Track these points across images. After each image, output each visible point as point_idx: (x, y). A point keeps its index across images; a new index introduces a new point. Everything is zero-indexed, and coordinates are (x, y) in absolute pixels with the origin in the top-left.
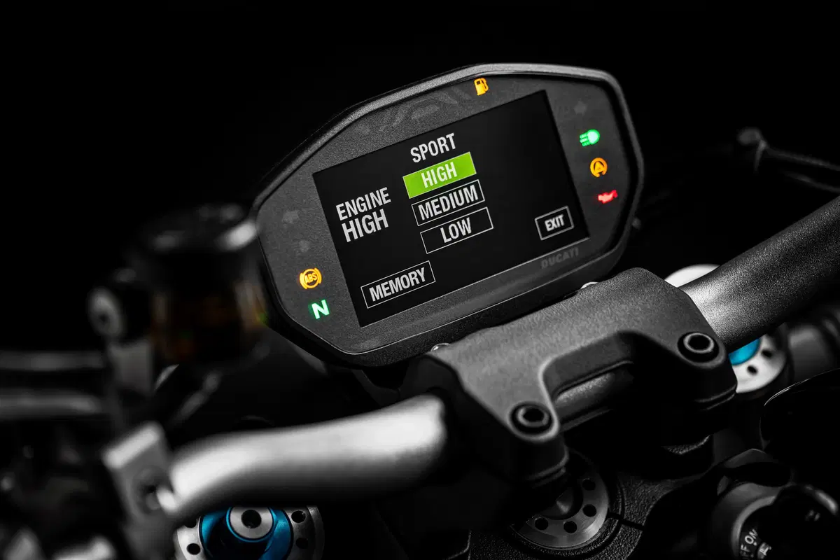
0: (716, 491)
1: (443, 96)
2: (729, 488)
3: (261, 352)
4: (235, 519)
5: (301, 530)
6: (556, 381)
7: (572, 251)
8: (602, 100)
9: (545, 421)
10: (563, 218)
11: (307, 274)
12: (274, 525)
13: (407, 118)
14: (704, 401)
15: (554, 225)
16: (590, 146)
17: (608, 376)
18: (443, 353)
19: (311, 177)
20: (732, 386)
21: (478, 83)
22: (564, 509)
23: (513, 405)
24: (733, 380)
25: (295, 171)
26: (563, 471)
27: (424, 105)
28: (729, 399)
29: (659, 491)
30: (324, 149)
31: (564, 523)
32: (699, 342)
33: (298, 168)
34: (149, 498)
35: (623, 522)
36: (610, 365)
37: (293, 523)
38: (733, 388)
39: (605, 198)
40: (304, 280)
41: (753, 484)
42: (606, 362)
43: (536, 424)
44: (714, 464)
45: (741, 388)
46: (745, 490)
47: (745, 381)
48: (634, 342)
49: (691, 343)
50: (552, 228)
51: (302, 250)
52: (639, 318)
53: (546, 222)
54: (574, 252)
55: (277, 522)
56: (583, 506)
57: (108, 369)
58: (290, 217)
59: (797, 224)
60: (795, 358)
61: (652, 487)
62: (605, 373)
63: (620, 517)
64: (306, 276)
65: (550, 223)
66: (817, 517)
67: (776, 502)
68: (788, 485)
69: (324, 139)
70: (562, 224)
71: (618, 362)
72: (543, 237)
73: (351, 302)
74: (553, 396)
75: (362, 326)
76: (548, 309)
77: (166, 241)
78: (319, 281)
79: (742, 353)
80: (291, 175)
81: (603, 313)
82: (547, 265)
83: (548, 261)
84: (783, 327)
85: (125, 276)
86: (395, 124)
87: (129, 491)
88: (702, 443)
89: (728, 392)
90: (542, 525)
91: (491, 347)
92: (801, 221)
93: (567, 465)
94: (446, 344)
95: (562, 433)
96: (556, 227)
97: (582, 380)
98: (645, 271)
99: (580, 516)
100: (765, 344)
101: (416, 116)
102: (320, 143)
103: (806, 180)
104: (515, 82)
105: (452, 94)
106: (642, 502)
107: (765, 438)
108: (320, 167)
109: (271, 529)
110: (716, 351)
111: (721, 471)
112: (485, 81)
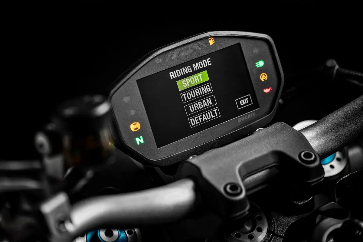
0: (316, 222)
1: (194, 46)
2: (322, 220)
3: (112, 161)
4: (102, 234)
5: (131, 238)
6: (244, 173)
7: (252, 114)
8: (265, 47)
9: (239, 191)
10: (248, 99)
11: (134, 125)
13: (178, 55)
14: (310, 181)
15: (244, 103)
16: (260, 67)
17: (267, 170)
18: (193, 160)
19: (136, 82)
21: (210, 40)
22: (248, 228)
23: (224, 184)
24: (322, 171)
25: (128, 79)
26: (247, 213)
27: (187, 49)
28: (321, 180)
29: (291, 220)
30: (141, 69)
31: (248, 235)
32: (308, 155)
33: (130, 77)
34: (61, 226)
35: (274, 234)
36: (268, 165)
37: (128, 235)
38: (323, 176)
39: (267, 91)
40: (133, 127)
41: (331, 218)
42: (267, 164)
43: (235, 192)
44: (315, 209)
45: (326, 175)
46: (328, 221)
47: (328, 172)
48: (279, 155)
49: (305, 156)
50: (243, 104)
51: (132, 114)
52: (281, 145)
53: (240, 101)
54: (253, 115)
55: (120, 235)
56: (257, 228)
57: (43, 169)
58: (126, 99)
59: (352, 103)
60: (351, 161)
61: (287, 219)
62: (266, 169)
63: (273, 233)
64: (133, 126)
65: (242, 102)
66: (360, 233)
67: (342, 226)
68: (347, 219)
69: (141, 65)
70: (248, 102)
71: (272, 164)
72: (239, 108)
73: (153, 137)
74: (243, 179)
75: (158, 148)
76: (241, 140)
78: (139, 128)
79: (327, 160)
80: (127, 80)
81: (265, 142)
82: (240, 121)
83: (241, 119)
84: (346, 148)
85: (51, 127)
86: (173, 58)
87: (52, 223)
88: (310, 200)
89: (321, 177)
90: (238, 236)
91: (216, 157)
92: (354, 101)
93: (249, 210)
94: (196, 156)
95: (247, 196)
96: (245, 103)
97: (255, 172)
98: (284, 123)
99: (255, 232)
100: (338, 155)
101: (182, 54)
102: (139, 66)
103: (356, 82)
104: (226, 39)
105: (199, 45)
106: (283, 226)
107: (337, 197)
108: (140, 77)
109: (118, 237)
110: (315, 160)
111: (318, 212)
112: (213, 39)
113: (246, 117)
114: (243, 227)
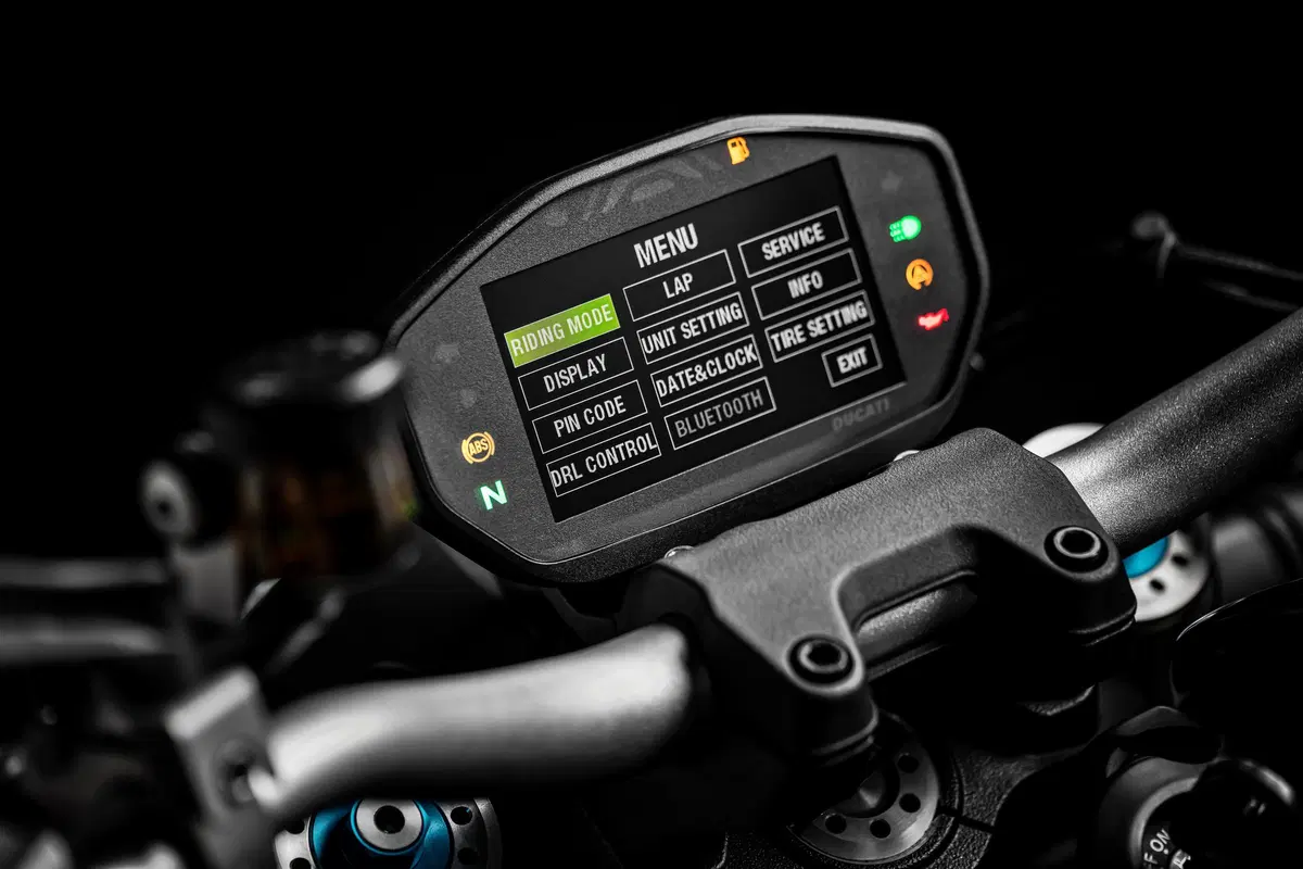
0: (1104, 773)
1: (678, 166)
2: (1126, 765)
3: (408, 559)
4: (365, 819)
5: (466, 836)
6: (858, 602)
7: (879, 403)
8: (924, 171)
9: (842, 664)
10: (866, 353)
12: (424, 829)
13: (625, 200)
14: (1086, 631)
15: (851, 363)
16: (906, 242)
17: (937, 595)
18: (683, 561)
19: (478, 291)
20: (1128, 609)
21: (734, 145)
22: (871, 800)
23: (793, 640)
24: (1130, 600)
25: (453, 282)
26: (870, 741)
27: (653, 178)
28: (1124, 629)
29: (1017, 772)
30: (496, 248)
31: (871, 822)
32: (1078, 541)
33: (458, 277)
34: (237, 784)
35: (961, 820)
36: (940, 578)
37: (453, 825)
38: (1130, 612)
39: (929, 322)
40: (469, 450)
41: (1162, 760)
42: (935, 573)
43: (830, 669)
44: (1100, 731)
45: (1142, 613)
46: (1148, 769)
47: (1147, 602)
48: (979, 542)
49: (1065, 543)
50: (849, 369)
51: (465, 404)
52: (984, 506)
53: (840, 359)
54: (883, 405)
55: (429, 824)
56: (900, 796)
57: (173, 586)
58: (446, 353)
59: (1226, 360)
61: (1005, 765)
62: (933, 590)
63: (958, 813)
64: (472, 445)
65: (845, 360)
66: (1262, 808)
67: (1197, 786)
68: (1216, 761)
69: (499, 231)
70: (865, 361)
71: (952, 573)
72: (835, 382)
73: (541, 485)
74: (854, 626)
75: (556, 521)
76: (844, 493)
77: (260, 388)
78: (492, 451)
79: (1141, 559)
80: (446, 288)
81: (930, 498)
82: (841, 425)
83: (844, 418)
84: (1204, 519)
85: (197, 443)
86: (605, 210)
87: (205, 774)
88: (1082, 699)
89: (1123, 617)
90: (838, 825)
91: (757, 551)
92: (1232, 354)
93: (875, 732)
94: (688, 547)
95: (867, 683)
96: (855, 366)
97: (897, 601)
98: (993, 432)
99: (895, 813)
100: (1177, 544)
101: (637, 196)
102: (490, 239)
103: (1236, 292)
104: (788, 143)
105: (694, 163)
106: (990, 790)
107: (1178, 690)
108: (492, 276)
109: (421, 834)
110: (1103, 556)
111: (1111, 741)
112: (743, 142)
113: (861, 414)
114: (851, 793)
